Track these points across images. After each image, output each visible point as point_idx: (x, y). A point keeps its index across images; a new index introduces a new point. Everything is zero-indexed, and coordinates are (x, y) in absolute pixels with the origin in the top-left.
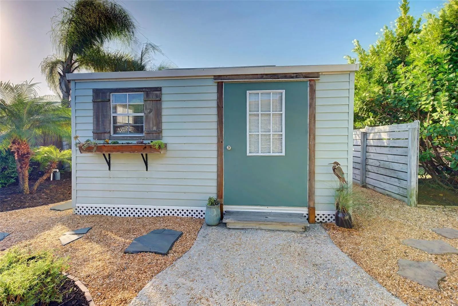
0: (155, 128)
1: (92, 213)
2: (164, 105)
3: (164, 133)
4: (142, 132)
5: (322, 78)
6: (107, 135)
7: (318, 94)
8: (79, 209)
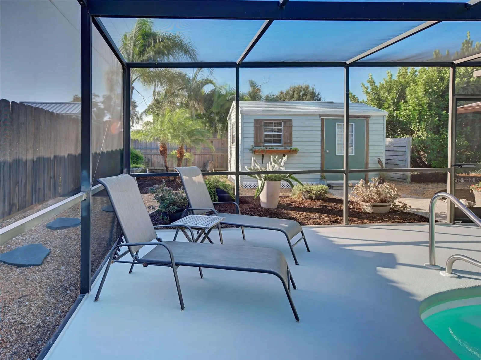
0: (289, 141)
1: (252, 187)
2: (294, 129)
3: (294, 143)
4: (280, 143)
5: (371, 118)
6: (262, 144)
7: (370, 125)
8: (244, 185)
